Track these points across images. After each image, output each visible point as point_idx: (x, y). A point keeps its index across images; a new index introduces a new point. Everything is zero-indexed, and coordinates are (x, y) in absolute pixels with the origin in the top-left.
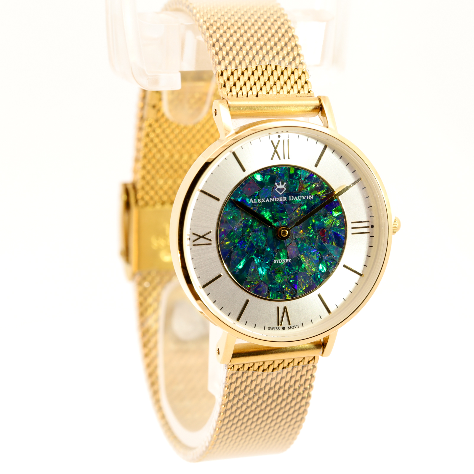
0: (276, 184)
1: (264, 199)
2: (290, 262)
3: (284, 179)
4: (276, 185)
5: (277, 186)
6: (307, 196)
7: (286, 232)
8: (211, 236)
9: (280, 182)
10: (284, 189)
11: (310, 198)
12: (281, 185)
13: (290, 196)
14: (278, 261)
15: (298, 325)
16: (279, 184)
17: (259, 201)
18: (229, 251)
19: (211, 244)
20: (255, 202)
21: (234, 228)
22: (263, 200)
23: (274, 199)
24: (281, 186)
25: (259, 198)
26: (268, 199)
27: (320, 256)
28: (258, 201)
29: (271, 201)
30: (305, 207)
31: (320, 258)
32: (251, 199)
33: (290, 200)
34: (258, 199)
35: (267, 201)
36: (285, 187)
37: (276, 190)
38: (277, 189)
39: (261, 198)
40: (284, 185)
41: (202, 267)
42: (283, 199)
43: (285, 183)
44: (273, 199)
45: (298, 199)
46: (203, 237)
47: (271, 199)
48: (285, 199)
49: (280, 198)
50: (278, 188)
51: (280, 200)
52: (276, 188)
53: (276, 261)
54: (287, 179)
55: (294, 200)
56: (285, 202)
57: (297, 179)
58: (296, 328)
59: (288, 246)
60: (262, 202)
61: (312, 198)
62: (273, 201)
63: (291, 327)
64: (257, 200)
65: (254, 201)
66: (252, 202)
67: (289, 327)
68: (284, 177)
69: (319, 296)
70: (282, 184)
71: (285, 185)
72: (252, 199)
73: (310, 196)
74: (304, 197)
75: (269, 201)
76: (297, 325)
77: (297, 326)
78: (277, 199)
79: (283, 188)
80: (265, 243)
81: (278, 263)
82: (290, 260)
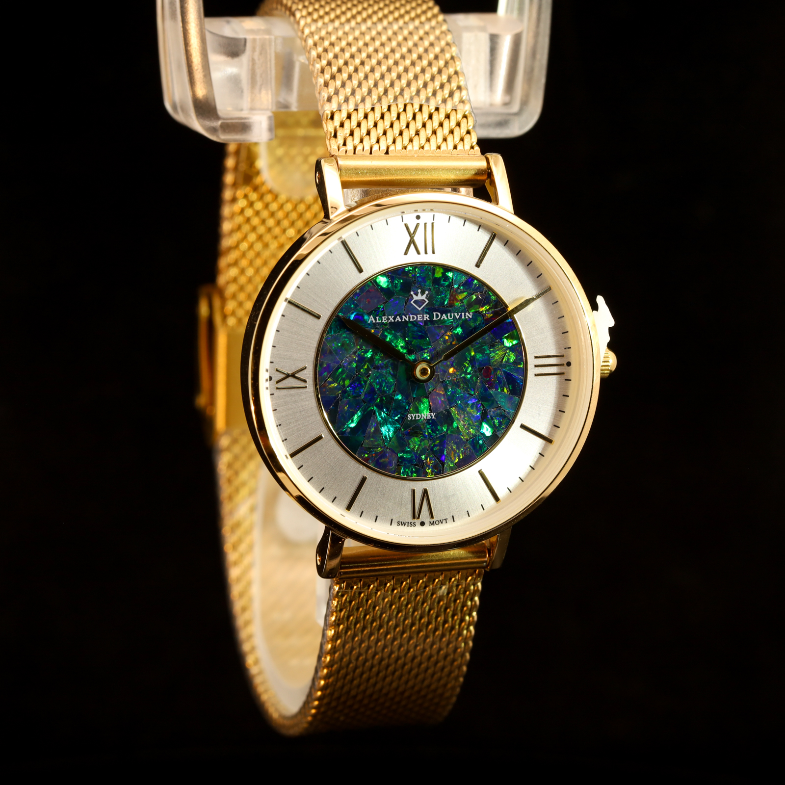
0: (412, 293)
1: (393, 317)
2: (433, 418)
3: (425, 285)
4: (412, 295)
5: (414, 296)
6: (463, 314)
7: (428, 371)
8: (306, 374)
9: (419, 291)
10: (426, 302)
11: (468, 316)
12: (419, 294)
13: (435, 313)
14: (413, 417)
15: (446, 519)
16: (417, 294)
17: (383, 319)
18: (335, 399)
19: (306, 387)
20: (378, 321)
21: (343, 361)
22: (391, 319)
23: (409, 317)
24: (420, 297)
25: (384, 315)
26: (398, 317)
27: (483, 410)
28: (382, 320)
29: (403, 320)
30: (459, 330)
31: (482, 413)
32: (372, 316)
33: (435, 319)
35: (398, 321)
36: (426, 298)
37: (412, 302)
38: (414, 302)
39: (388, 316)
40: (425, 295)
41: (290, 423)
42: (423, 317)
43: (427, 292)
44: (406, 317)
45: (447, 317)
46: (293, 375)
47: (404, 317)
48: (427, 317)
49: (418, 316)
50: (415, 300)
51: (419, 320)
52: (413, 299)
54: (430, 286)
55: (442, 319)
56: (426, 322)
57: (446, 286)
58: (442, 523)
59: (431, 392)
60: (390, 321)
61: (471, 317)
62: (407, 320)
63: (435, 522)
64: (382, 318)
65: (376, 320)
66: (372, 321)
67: (432, 523)
68: (425, 282)
69: (481, 474)
70: (423, 293)
71: (427, 295)
72: (374, 317)
73: (467, 314)
74: (458, 315)
75: (400, 320)
76: (444, 519)
77: (444, 521)
78: (413, 318)
79: (424, 300)
80: (393, 387)
81: (413, 419)
82: (433, 416)
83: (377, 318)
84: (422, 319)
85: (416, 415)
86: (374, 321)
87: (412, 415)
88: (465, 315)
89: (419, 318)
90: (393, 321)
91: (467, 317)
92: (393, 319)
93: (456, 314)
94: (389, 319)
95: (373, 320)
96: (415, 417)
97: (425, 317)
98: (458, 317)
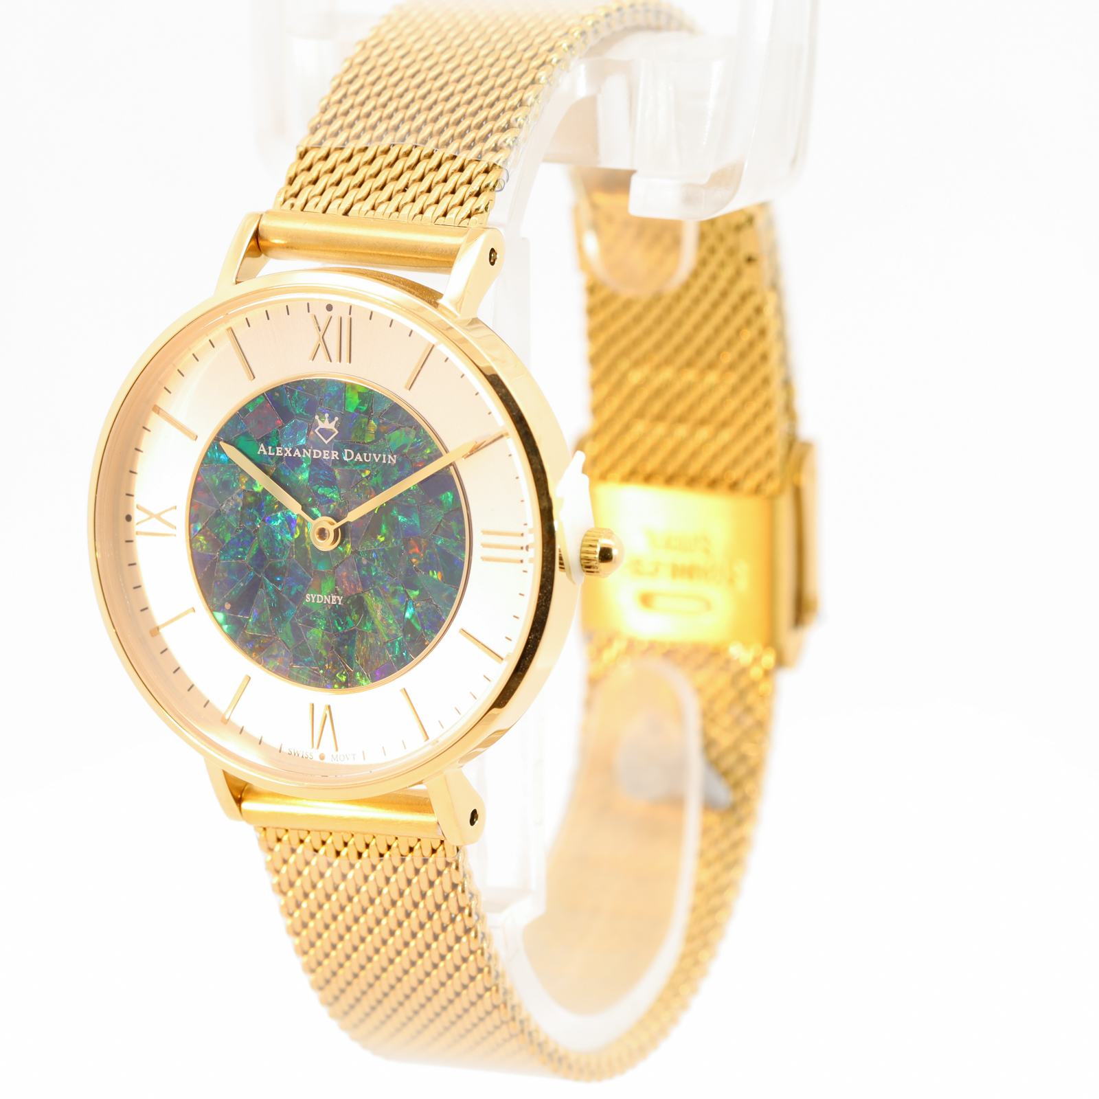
0: (317, 417)
1: (290, 449)
2: (340, 603)
3: (335, 408)
4: (316, 421)
5: (319, 422)
6: (384, 456)
8: (174, 517)
9: (327, 415)
11: (391, 461)
12: (327, 420)
13: (346, 450)
14: (313, 598)
15: (354, 755)
16: (322, 419)
17: (278, 451)
18: (211, 559)
19: (172, 534)
20: (270, 454)
21: (224, 506)
22: (288, 452)
23: (312, 452)
24: (326, 425)
25: (279, 445)
26: (297, 450)
28: (276, 453)
29: (304, 456)
30: (379, 480)
32: (262, 445)
33: (346, 459)
34: (278, 448)
35: (297, 456)
36: (335, 427)
37: (316, 431)
38: (319, 431)
39: (284, 447)
40: (334, 423)
42: (330, 454)
43: (337, 419)
44: (308, 452)
45: (363, 458)
46: (158, 517)
47: (305, 451)
48: (335, 455)
49: (324, 451)
50: (321, 429)
53: (310, 597)
54: (341, 410)
55: (356, 460)
56: (334, 463)
57: (363, 413)
58: (348, 760)
59: (338, 566)
60: (286, 455)
61: (395, 462)
62: (309, 455)
63: (338, 756)
64: (276, 450)
65: (267, 451)
66: (263, 452)
67: (335, 757)
68: (336, 403)
69: (405, 693)
70: (331, 419)
71: (336, 422)
72: (265, 447)
73: (391, 457)
74: (377, 457)
75: (300, 456)
76: (351, 753)
77: (352, 757)
78: (317, 454)
79: (332, 430)
80: (288, 551)
81: (313, 601)
82: (340, 600)
83: (270, 448)
84: (328, 458)
85: (316, 597)
86: (265, 453)
87: (312, 595)
88: (387, 457)
89: (325, 454)
90: (290, 455)
91: (389, 462)
92: (291, 452)
93: (374, 455)
94: (286, 452)
95: (264, 450)
96: (316, 599)
97: (333, 455)
98: (377, 460)
